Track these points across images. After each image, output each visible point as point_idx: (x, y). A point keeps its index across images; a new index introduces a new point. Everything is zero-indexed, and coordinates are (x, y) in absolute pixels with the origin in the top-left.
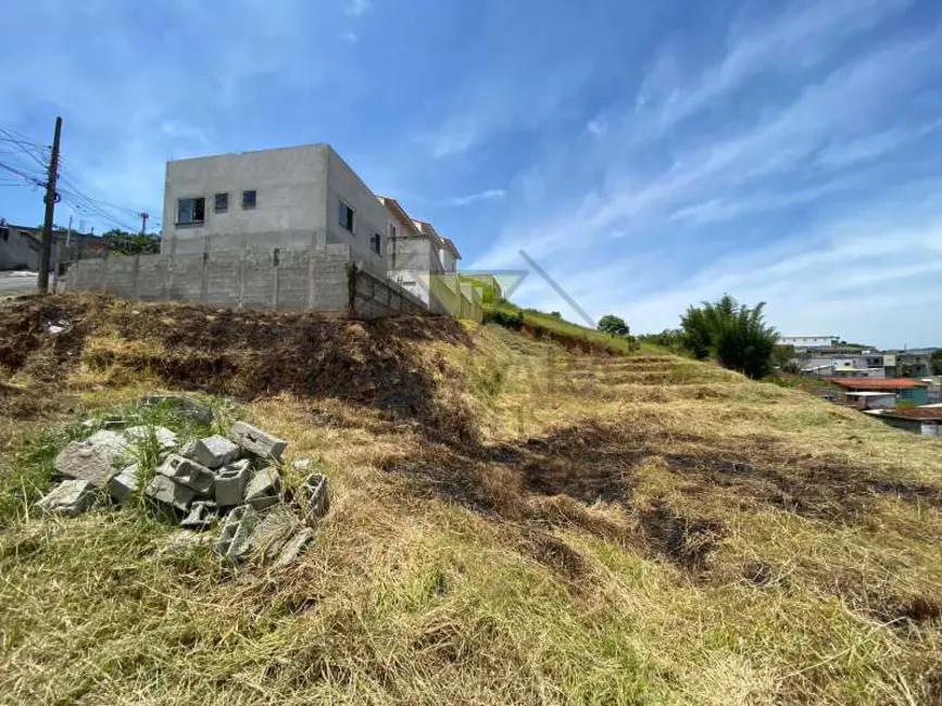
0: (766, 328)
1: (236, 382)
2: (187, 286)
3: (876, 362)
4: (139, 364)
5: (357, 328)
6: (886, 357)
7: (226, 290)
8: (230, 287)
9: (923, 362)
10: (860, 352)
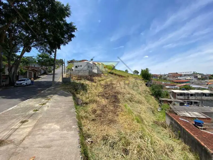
5: (89, 76)
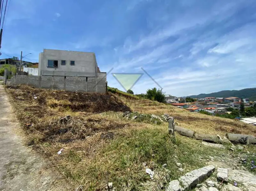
0: (162, 94)
1: (90, 109)
2: (59, 85)
3: (177, 100)
4: (65, 106)
6: (179, 99)
7: (72, 87)
8: (73, 86)
9: (185, 100)
10: (174, 98)
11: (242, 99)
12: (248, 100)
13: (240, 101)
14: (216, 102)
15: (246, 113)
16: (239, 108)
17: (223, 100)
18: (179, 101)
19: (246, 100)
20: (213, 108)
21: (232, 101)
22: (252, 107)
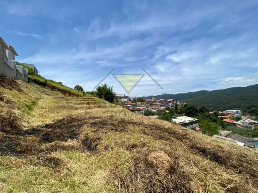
0: (114, 92)
3: (130, 100)
6: (132, 99)
9: (136, 100)
10: (128, 98)
11: (177, 101)
12: (180, 102)
13: (175, 102)
14: (160, 102)
15: (179, 112)
16: (174, 108)
17: (164, 101)
18: (132, 101)
19: (179, 102)
20: (157, 108)
21: (170, 102)
22: (182, 107)
